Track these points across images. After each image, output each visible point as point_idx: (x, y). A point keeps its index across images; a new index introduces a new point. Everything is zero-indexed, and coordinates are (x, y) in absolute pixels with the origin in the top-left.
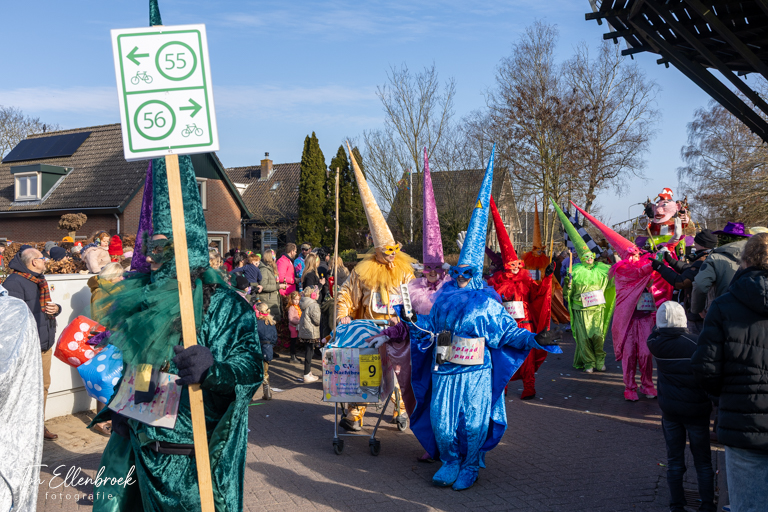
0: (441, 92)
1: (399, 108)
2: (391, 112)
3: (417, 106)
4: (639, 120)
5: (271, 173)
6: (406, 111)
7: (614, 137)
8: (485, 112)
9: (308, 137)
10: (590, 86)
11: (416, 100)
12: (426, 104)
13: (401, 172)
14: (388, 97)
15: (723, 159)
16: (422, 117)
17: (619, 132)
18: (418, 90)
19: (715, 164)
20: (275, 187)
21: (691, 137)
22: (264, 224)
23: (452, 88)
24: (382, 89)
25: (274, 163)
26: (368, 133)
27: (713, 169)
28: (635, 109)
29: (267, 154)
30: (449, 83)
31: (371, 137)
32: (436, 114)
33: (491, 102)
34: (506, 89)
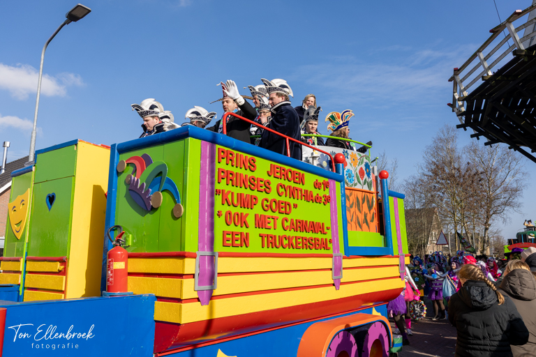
4: (515, 178)
7: (500, 189)
8: (418, 175)
10: (481, 160)
17: (502, 186)
23: (396, 164)
28: (512, 172)
30: (394, 161)
33: (421, 171)
34: (429, 163)
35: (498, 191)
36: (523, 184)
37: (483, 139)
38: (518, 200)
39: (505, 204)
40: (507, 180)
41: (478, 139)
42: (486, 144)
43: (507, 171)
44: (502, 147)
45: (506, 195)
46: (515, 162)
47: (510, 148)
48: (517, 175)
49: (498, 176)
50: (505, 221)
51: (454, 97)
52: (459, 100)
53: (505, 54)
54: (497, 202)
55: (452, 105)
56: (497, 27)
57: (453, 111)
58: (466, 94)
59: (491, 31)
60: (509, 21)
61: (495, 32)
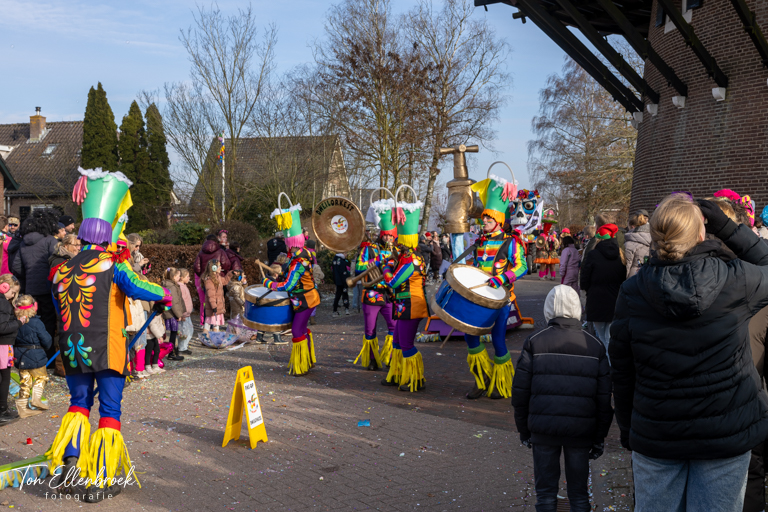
0: (259, 40)
1: (208, 58)
2: (198, 62)
3: (230, 56)
4: (488, 85)
5: (44, 133)
6: (217, 62)
7: (461, 102)
8: (313, 66)
9: (92, 89)
10: (434, 42)
11: (228, 49)
12: (242, 54)
13: (211, 136)
14: (194, 44)
15: (577, 132)
16: (237, 70)
17: (466, 98)
18: (231, 36)
19: (567, 137)
20: (49, 151)
21: (544, 105)
22: (34, 198)
23: (273, 36)
24: (186, 34)
25: (48, 121)
26: (170, 86)
27: (566, 143)
28: (484, 71)
29: (38, 109)
30: (269, 29)
31: (173, 91)
32: (254, 66)
33: (320, 57)
34: (337, 42)
35: (458, 108)
36: (500, 97)
38: (490, 125)
39: (468, 132)
40: (475, 87)
43: (477, 69)
45: (471, 116)
46: (490, 54)
47: (515, 16)
48: (492, 79)
49: (460, 77)
54: (455, 129)
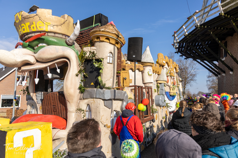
17: (190, 73)
35: (188, 75)
37: (184, 57)
41: (182, 57)
42: (185, 59)
43: (192, 68)
44: (190, 60)
47: (193, 60)
48: (195, 70)
49: (189, 70)
50: (191, 86)
51: (174, 42)
52: (176, 43)
53: (192, 27)
54: (188, 79)
55: (173, 45)
56: (190, 17)
57: (174, 47)
58: (178, 41)
59: (188, 18)
60: (194, 15)
61: (189, 18)
